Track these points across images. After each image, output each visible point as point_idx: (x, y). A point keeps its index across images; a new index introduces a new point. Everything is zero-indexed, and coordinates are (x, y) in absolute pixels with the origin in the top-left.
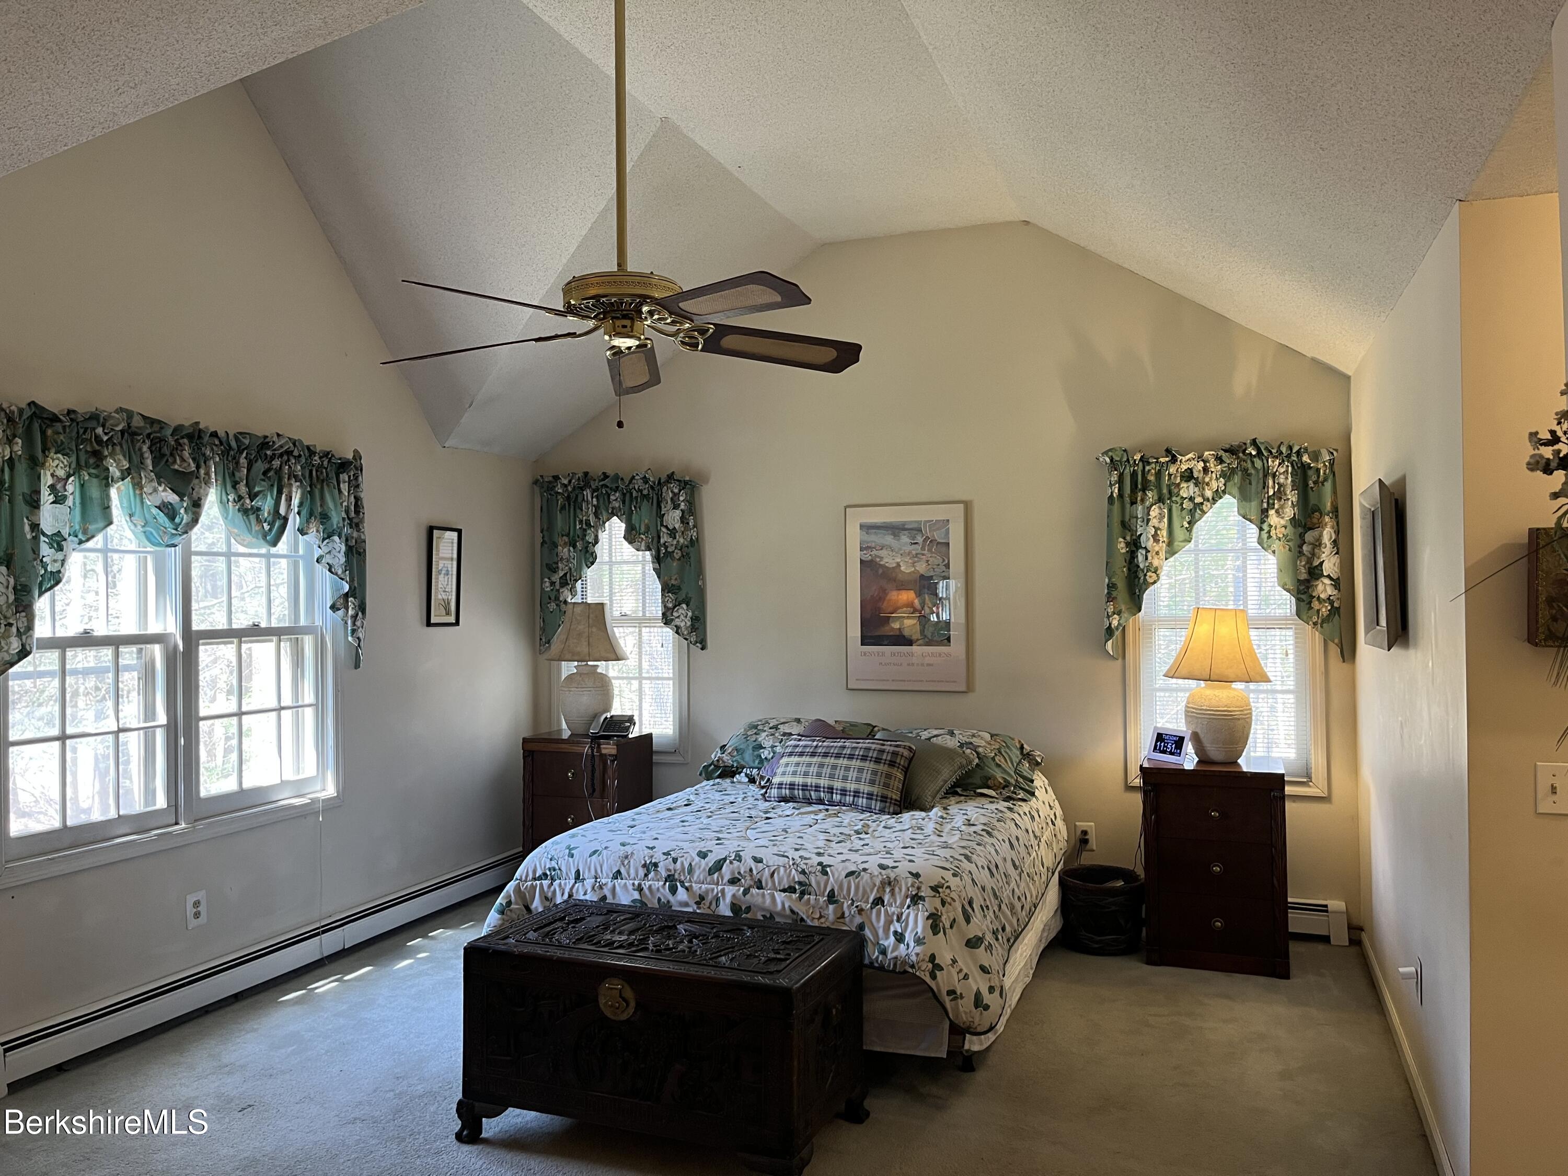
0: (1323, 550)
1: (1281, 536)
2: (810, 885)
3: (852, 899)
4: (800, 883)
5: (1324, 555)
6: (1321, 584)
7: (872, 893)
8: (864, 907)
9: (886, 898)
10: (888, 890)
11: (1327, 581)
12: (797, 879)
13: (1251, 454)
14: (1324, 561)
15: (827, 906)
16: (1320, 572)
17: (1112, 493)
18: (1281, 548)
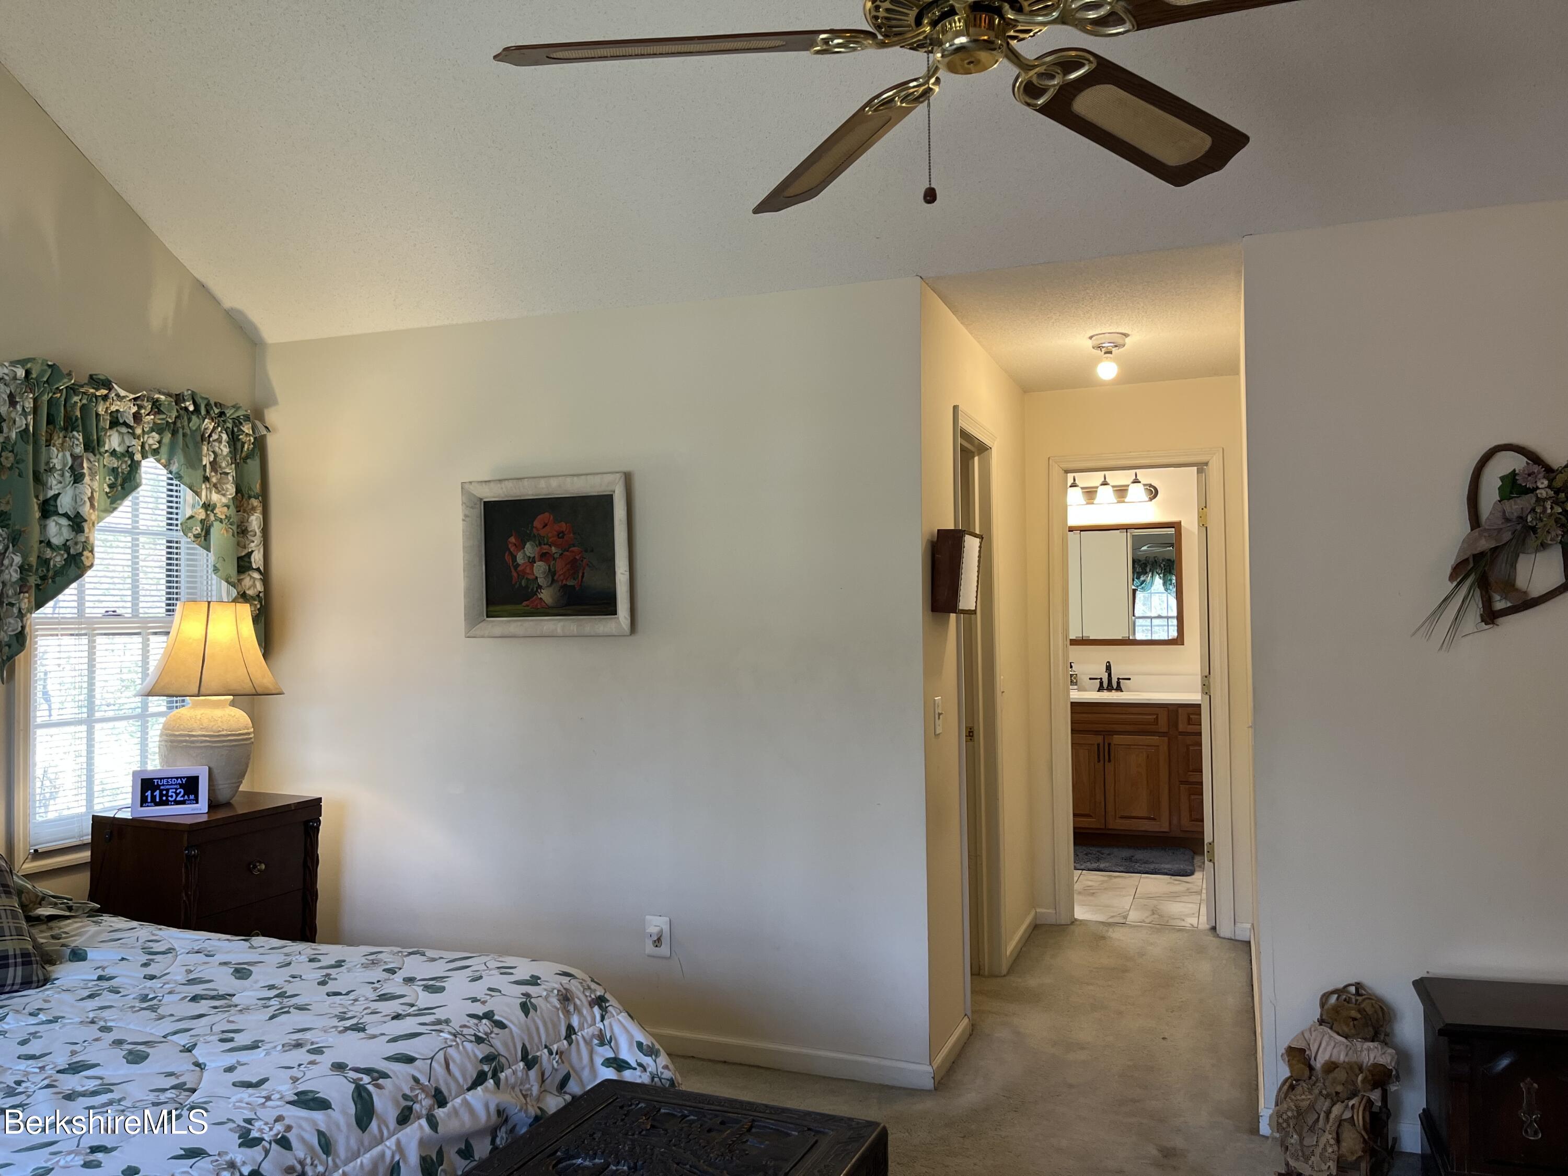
0: (253, 539)
1: (223, 517)
2: (499, 1055)
3: (546, 1047)
4: (488, 1059)
5: (253, 545)
6: (248, 578)
7: (559, 1021)
8: (562, 1048)
9: (575, 1022)
10: (571, 1008)
11: (256, 575)
12: (480, 1056)
13: (186, 409)
14: (252, 551)
15: (527, 1075)
16: (247, 564)
17: (27, 425)
18: (223, 531)
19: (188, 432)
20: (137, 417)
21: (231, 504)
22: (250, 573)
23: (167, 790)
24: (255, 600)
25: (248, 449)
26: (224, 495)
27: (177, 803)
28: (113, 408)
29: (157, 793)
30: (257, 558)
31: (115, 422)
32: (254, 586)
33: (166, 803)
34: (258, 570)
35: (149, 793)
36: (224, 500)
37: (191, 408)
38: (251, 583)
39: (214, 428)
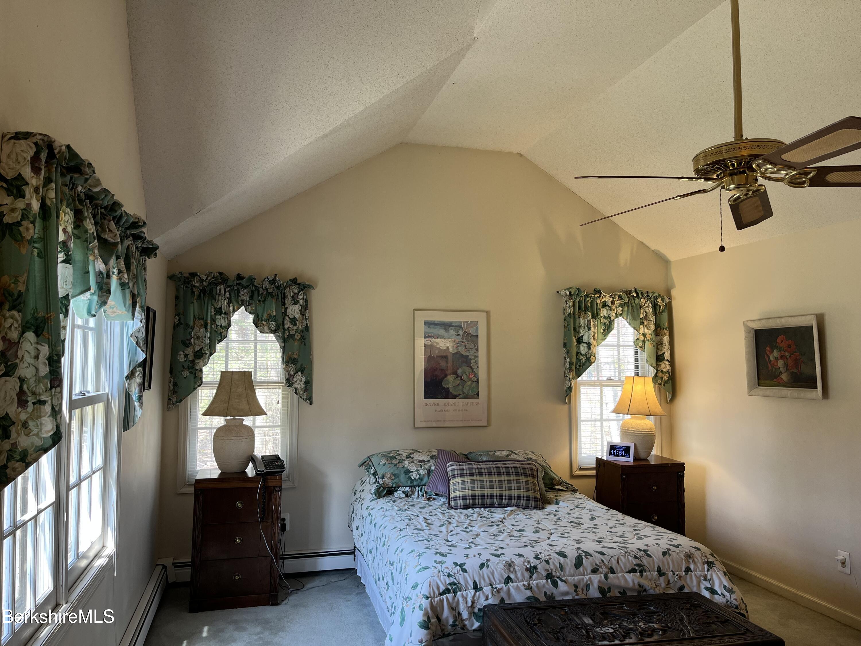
0: (665, 347)
1: (649, 339)
2: (645, 565)
3: (672, 571)
4: (638, 565)
5: (665, 349)
6: (663, 364)
7: (682, 564)
8: (681, 575)
9: (692, 567)
10: (691, 561)
11: (667, 363)
12: (635, 563)
13: (633, 296)
14: (665, 352)
15: (659, 578)
16: (663, 358)
17: (570, 311)
18: (650, 345)
19: (634, 305)
20: (613, 302)
21: (653, 333)
22: (664, 361)
23: (619, 451)
24: (666, 373)
25: (663, 308)
26: (650, 330)
27: (622, 456)
28: (603, 300)
29: (615, 451)
30: (667, 355)
31: (604, 305)
32: (666, 367)
33: (618, 456)
34: (668, 360)
35: (612, 451)
36: (650, 332)
37: (635, 295)
38: (665, 366)
39: (646, 302)
